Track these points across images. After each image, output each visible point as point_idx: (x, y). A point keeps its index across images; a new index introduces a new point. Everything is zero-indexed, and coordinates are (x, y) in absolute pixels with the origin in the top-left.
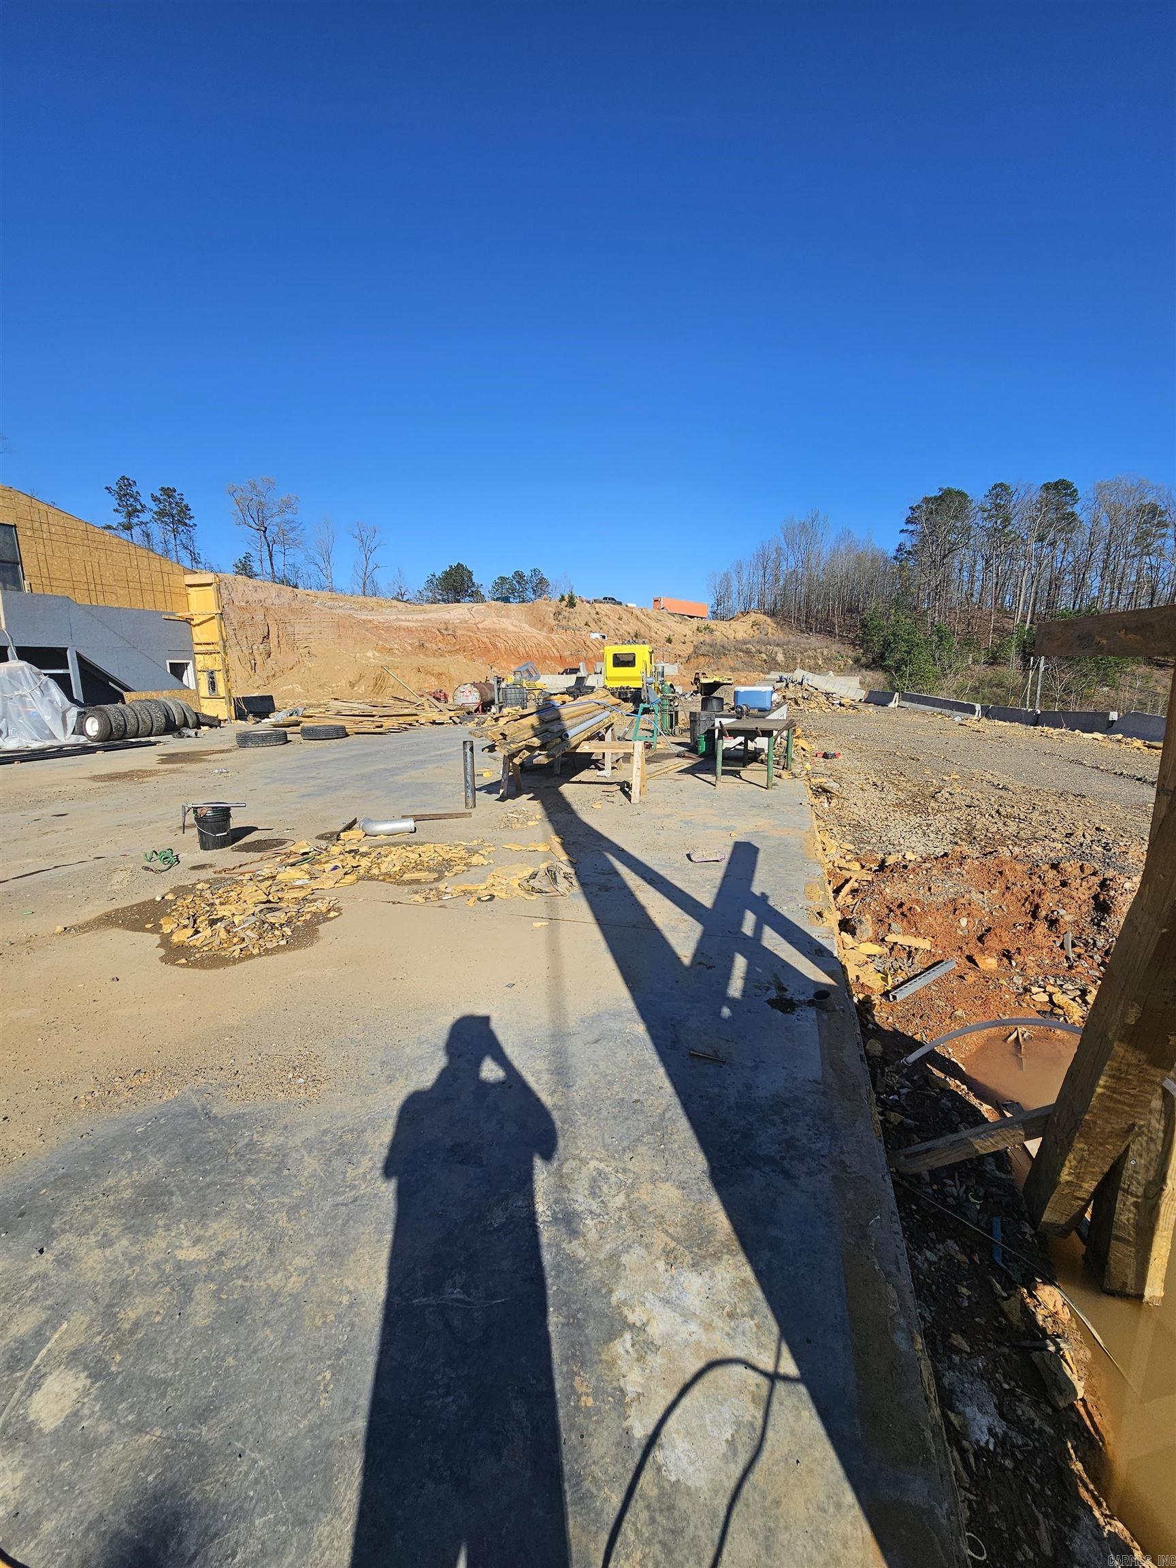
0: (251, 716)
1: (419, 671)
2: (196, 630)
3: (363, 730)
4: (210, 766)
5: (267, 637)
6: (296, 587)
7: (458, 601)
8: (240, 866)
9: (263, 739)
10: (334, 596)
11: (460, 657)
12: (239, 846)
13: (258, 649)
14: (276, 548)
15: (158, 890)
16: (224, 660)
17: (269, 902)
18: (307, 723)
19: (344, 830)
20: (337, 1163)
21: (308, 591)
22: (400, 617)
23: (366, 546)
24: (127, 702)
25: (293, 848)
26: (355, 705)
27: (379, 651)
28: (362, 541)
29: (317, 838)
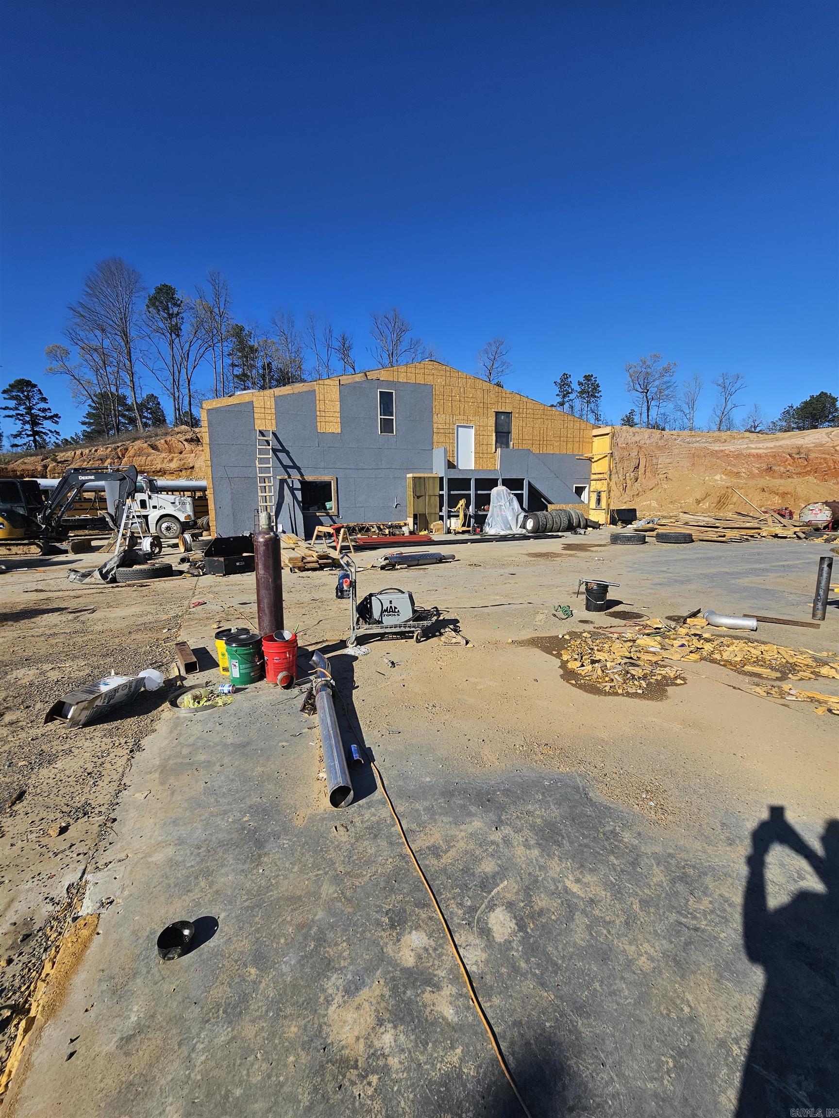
0: (619, 523)
1: (763, 490)
2: (594, 465)
3: (705, 538)
4: (593, 554)
5: (637, 467)
6: (663, 429)
7: (816, 427)
8: (611, 627)
9: (628, 540)
10: (693, 434)
11: (810, 478)
12: (610, 613)
13: (630, 476)
14: (653, 403)
15: (560, 631)
16: (608, 484)
17: (631, 658)
18: (661, 530)
19: (690, 617)
20: (680, 887)
21: (673, 432)
22: (750, 445)
23: (727, 391)
24: (549, 510)
25: (648, 622)
26: (701, 518)
27: (726, 475)
28: (724, 387)
29: (666, 618)
